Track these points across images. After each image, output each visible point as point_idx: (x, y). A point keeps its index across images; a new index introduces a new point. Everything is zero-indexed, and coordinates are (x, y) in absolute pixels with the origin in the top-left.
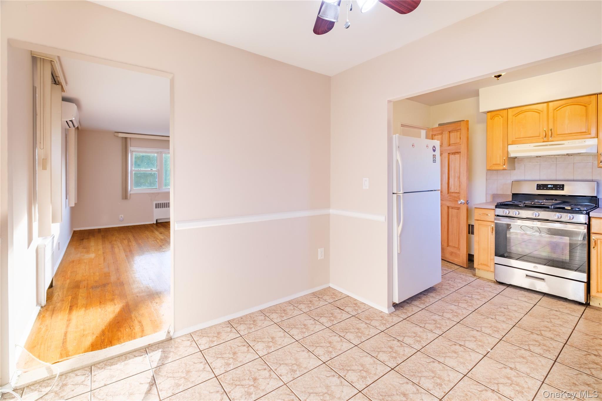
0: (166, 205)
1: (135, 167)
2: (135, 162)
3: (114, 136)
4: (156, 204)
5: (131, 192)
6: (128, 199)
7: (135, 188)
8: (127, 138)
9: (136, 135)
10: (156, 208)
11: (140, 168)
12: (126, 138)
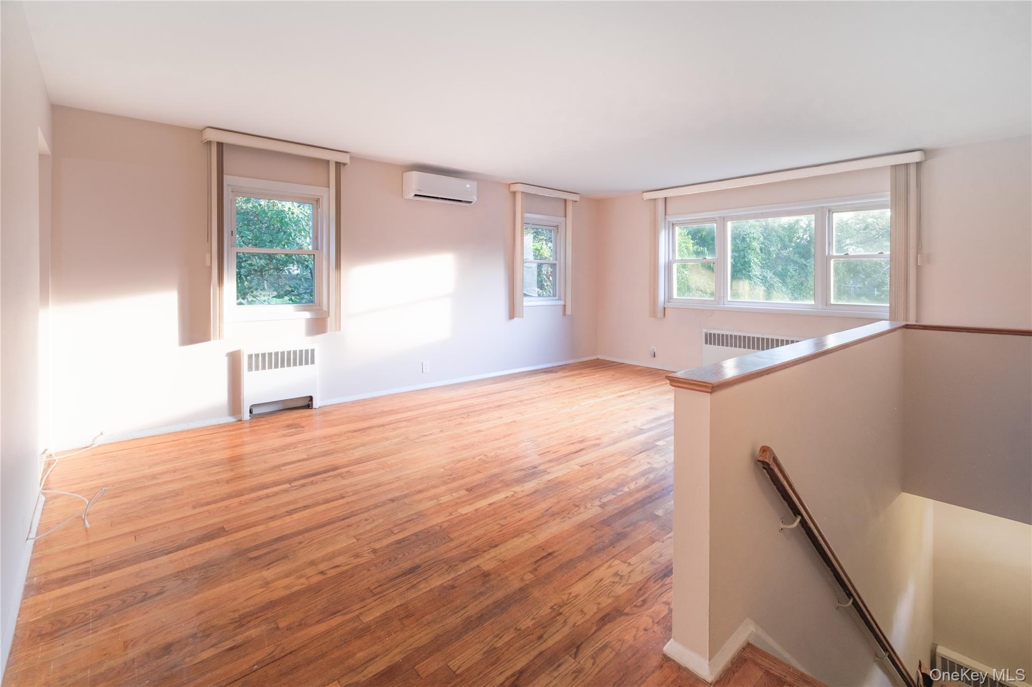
0: (727, 339)
4: (706, 335)
5: (667, 305)
6: (657, 317)
7: (677, 296)
8: (658, 198)
10: (706, 342)
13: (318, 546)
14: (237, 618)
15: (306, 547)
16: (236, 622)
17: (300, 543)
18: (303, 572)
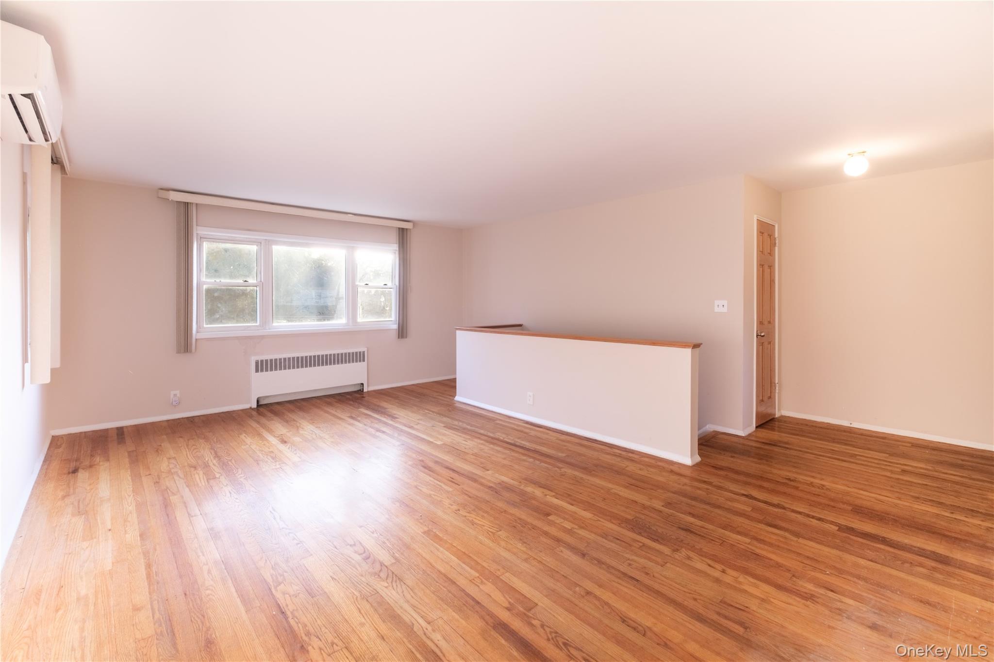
0: (280, 363)
1: (206, 275)
2: (207, 263)
3: (158, 197)
4: (257, 363)
5: (199, 336)
6: (191, 352)
7: (207, 324)
8: (190, 203)
9: (210, 197)
10: (257, 371)
11: (219, 277)
12: (188, 203)
13: (691, 585)
14: (810, 601)
15: (698, 593)
16: (813, 600)
17: (695, 600)
18: (732, 583)
